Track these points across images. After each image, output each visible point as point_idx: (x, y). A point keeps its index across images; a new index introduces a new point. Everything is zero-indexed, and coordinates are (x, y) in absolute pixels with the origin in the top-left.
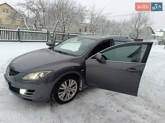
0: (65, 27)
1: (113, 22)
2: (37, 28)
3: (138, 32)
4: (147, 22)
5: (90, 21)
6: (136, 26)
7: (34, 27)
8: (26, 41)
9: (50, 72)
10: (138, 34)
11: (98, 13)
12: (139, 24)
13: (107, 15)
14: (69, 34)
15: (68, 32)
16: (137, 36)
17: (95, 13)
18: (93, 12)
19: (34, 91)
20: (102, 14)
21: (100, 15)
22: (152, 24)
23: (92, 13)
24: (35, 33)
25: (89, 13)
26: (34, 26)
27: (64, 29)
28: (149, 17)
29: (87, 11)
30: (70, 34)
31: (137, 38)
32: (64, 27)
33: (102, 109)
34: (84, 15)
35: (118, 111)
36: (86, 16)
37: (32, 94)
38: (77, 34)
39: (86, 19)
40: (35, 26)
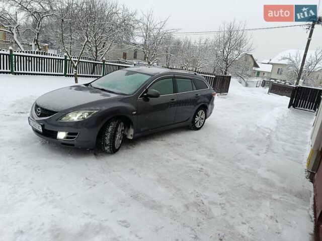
0: (98, 49)
1: (186, 43)
2: (40, 48)
3: (227, 64)
4: (243, 47)
5: (144, 40)
6: (223, 52)
7: (33, 46)
8: (24, 74)
9: (95, 112)
10: (227, 68)
11: (159, 26)
12: (229, 50)
13: (173, 31)
14: (106, 63)
15: (104, 59)
16: (226, 70)
17: (152, 26)
18: (149, 24)
19: (76, 134)
20: (164, 29)
21: (161, 30)
22: (251, 51)
23: (147, 26)
24: (37, 57)
25: (141, 24)
26: (33, 44)
27: (96, 52)
28: (245, 38)
29: (138, 22)
30: (108, 63)
31: (226, 74)
32: (96, 49)
33: (157, 158)
34: (132, 29)
35: (175, 159)
36: (135, 31)
37: (74, 138)
38: (120, 62)
39: (136, 37)
40: (37, 44)
